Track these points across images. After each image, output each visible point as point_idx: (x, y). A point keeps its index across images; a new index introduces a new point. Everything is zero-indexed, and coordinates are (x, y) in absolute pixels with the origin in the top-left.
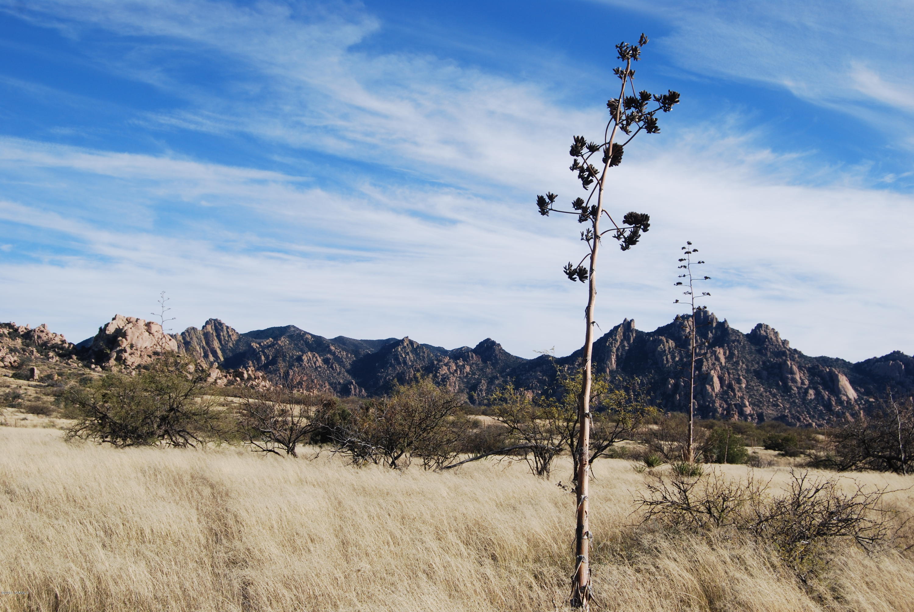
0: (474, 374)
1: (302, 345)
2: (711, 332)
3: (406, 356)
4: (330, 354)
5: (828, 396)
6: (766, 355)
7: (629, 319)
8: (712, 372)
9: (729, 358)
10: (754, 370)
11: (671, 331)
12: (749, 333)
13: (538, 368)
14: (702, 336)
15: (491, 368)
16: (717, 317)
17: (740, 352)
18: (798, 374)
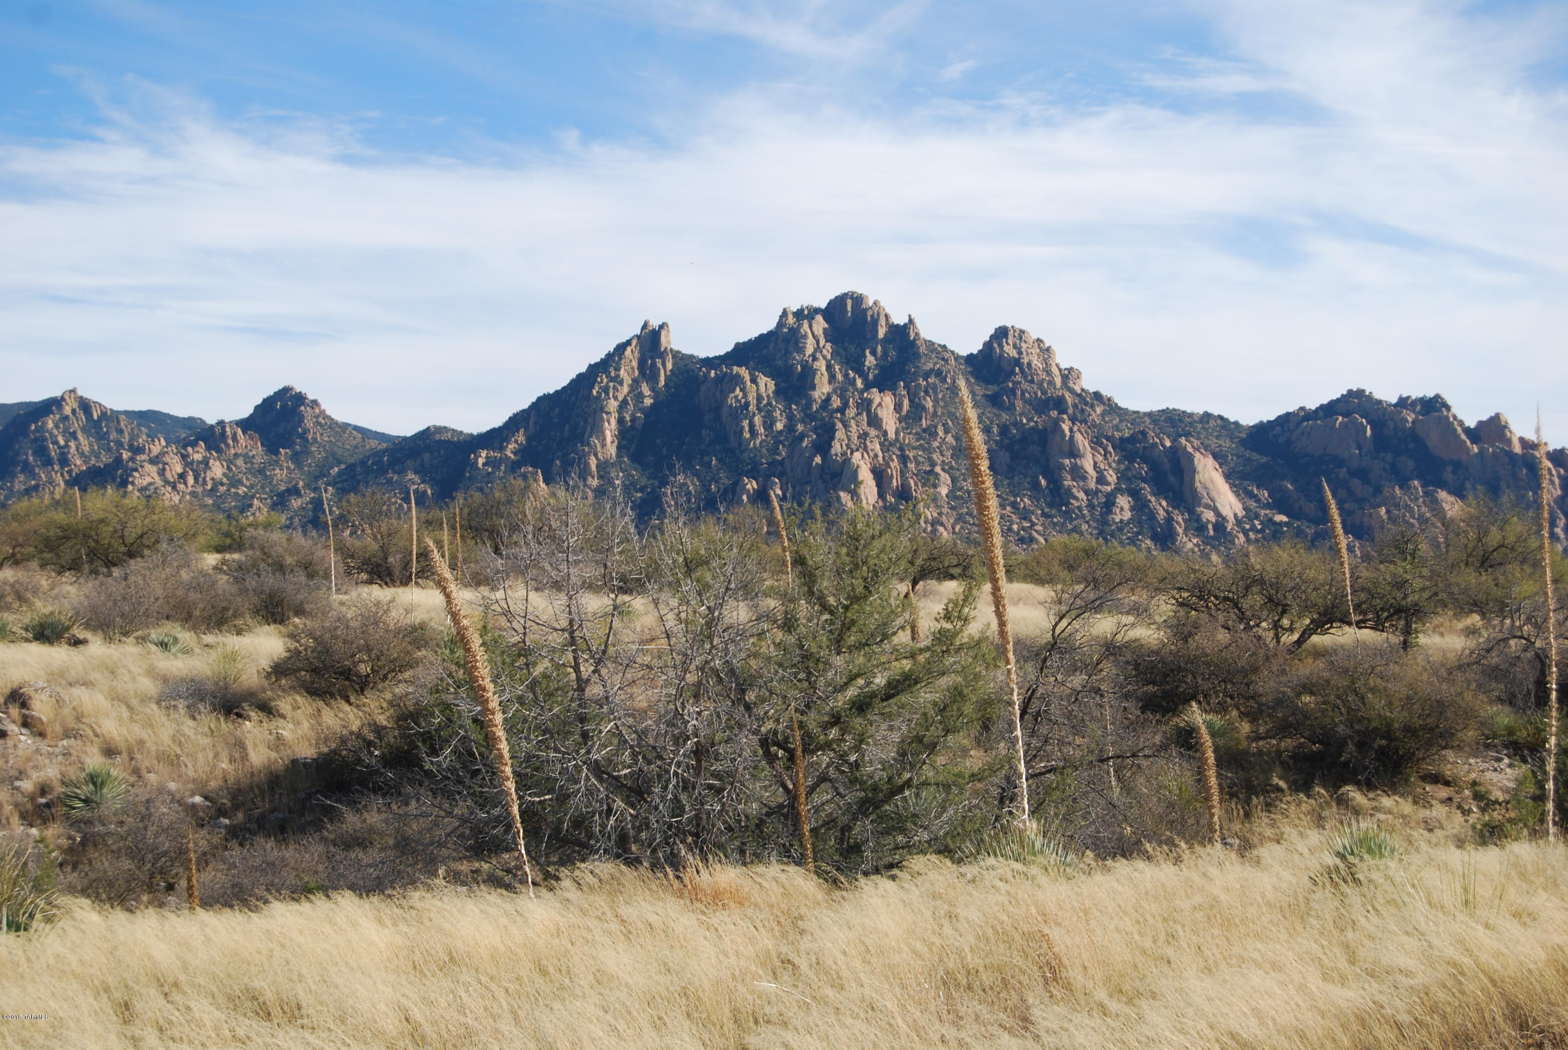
0: (236, 483)
2: (874, 353)
3: (67, 441)
5: (1167, 512)
6: (1012, 407)
7: (655, 323)
8: (857, 455)
9: (910, 419)
11: (765, 352)
12: (975, 352)
13: (410, 463)
14: (847, 363)
15: (288, 468)
16: (887, 311)
17: (942, 404)
18: (1089, 456)
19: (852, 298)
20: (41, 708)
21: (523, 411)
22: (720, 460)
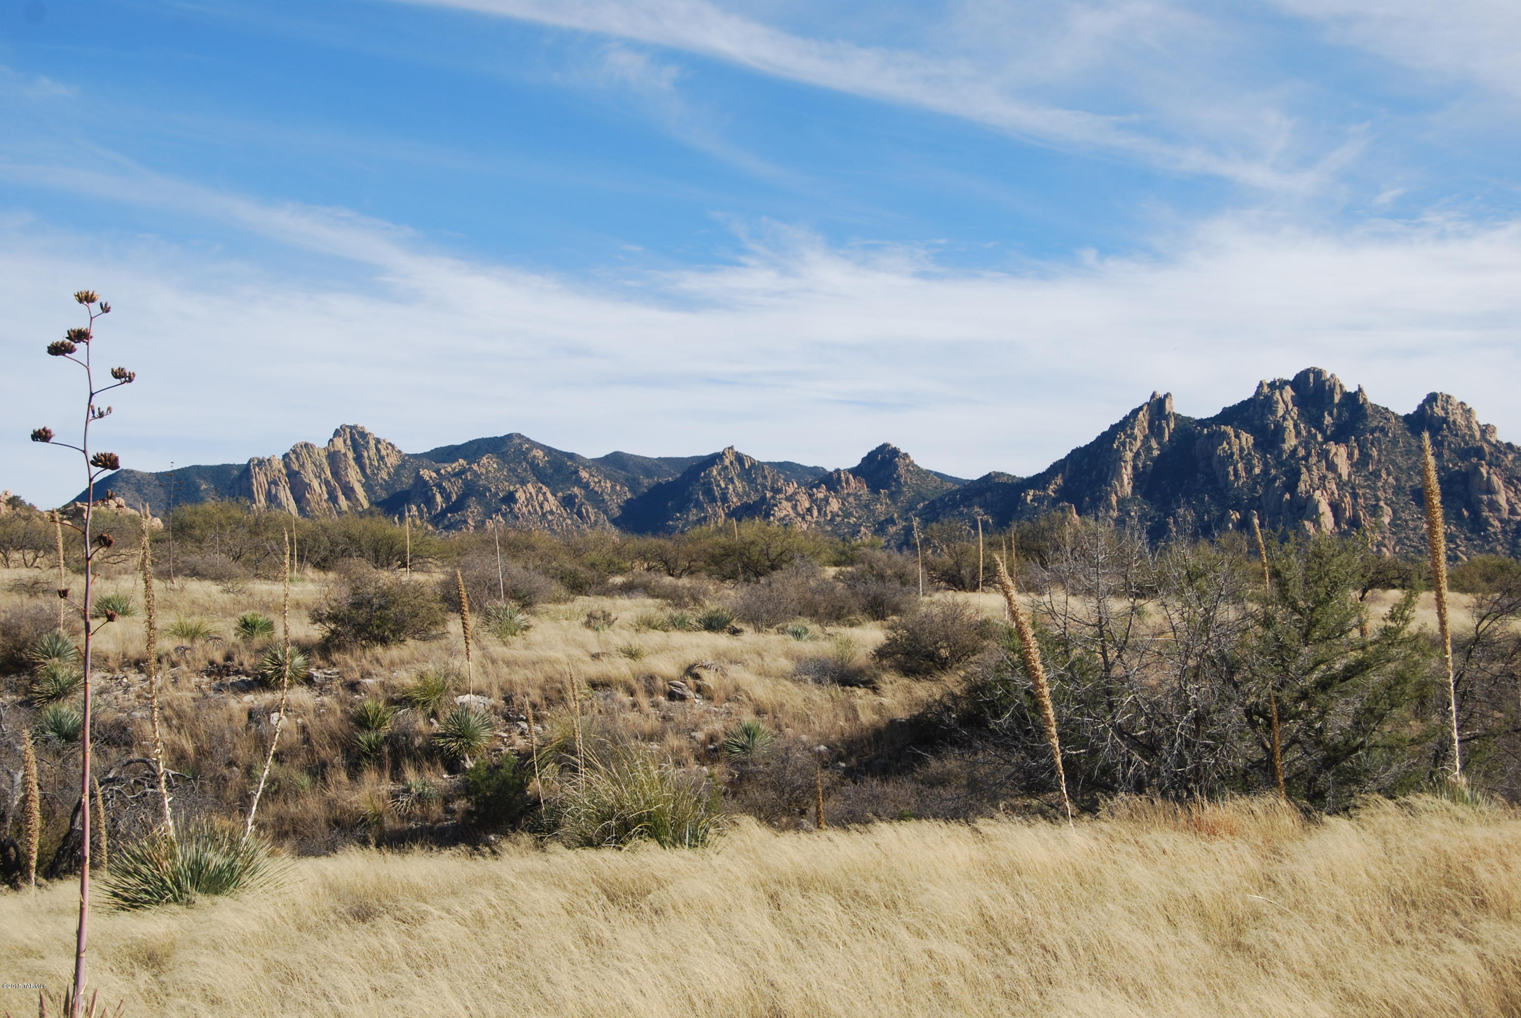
0: (848, 515)
1: (525, 470)
2: (1331, 414)
3: (726, 485)
4: (580, 487)
7: (1161, 393)
8: (1318, 493)
9: (1359, 465)
10: (1411, 487)
11: (1246, 414)
12: (1411, 413)
13: (976, 500)
14: (1310, 423)
15: (886, 504)
16: (1341, 382)
17: (1385, 453)
18: (1503, 493)
19: (1313, 372)
20: (709, 679)
21: (1061, 460)
22: (1210, 497)
